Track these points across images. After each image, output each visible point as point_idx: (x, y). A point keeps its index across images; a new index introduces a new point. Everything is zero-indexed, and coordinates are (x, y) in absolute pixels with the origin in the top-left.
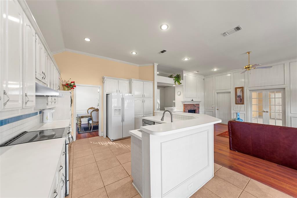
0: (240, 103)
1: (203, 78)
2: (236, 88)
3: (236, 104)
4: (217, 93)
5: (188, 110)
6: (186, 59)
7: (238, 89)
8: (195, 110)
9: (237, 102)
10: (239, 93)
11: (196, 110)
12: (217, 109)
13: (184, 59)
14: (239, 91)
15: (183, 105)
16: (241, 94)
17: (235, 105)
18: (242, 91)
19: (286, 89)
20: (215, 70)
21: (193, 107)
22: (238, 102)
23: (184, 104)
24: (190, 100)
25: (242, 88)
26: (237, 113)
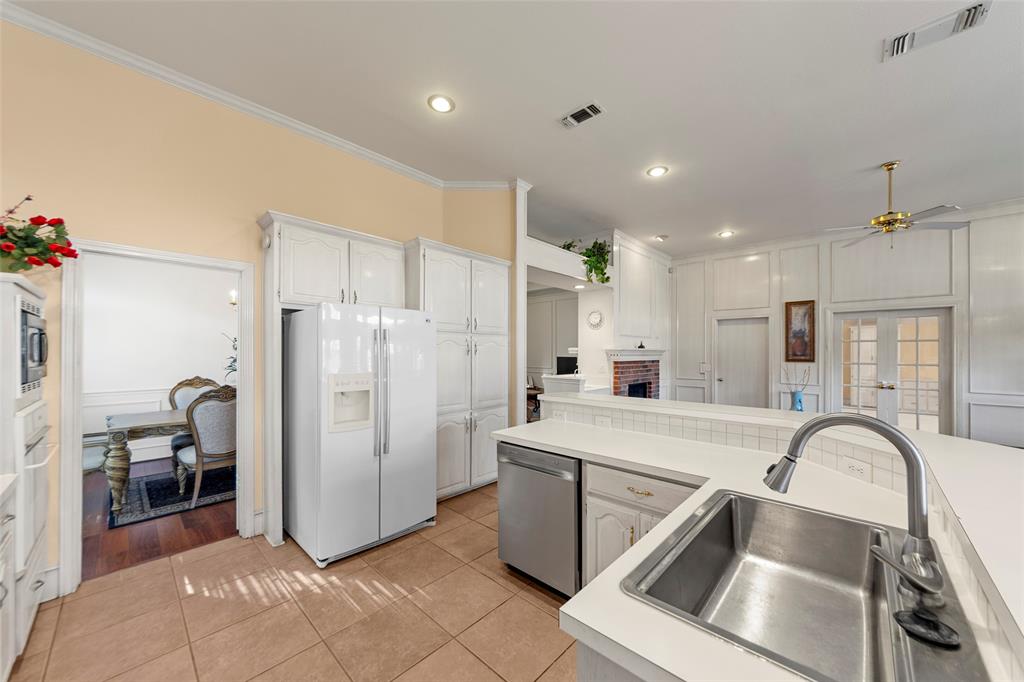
0: (803, 358)
1: (669, 264)
2: (789, 306)
3: (788, 360)
4: (719, 321)
5: (630, 386)
6: (658, 173)
7: (794, 310)
8: (645, 384)
9: (790, 353)
10: (799, 323)
11: (650, 383)
12: (717, 377)
13: (648, 173)
14: (798, 313)
15: (612, 365)
16: (806, 326)
17: (784, 364)
18: (810, 316)
19: (955, 309)
20: (727, 234)
21: (641, 371)
22: (795, 355)
23: (616, 363)
24: (633, 344)
25: (810, 305)
26: (793, 395)
